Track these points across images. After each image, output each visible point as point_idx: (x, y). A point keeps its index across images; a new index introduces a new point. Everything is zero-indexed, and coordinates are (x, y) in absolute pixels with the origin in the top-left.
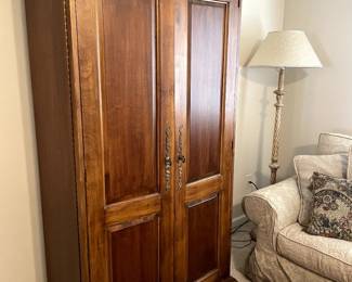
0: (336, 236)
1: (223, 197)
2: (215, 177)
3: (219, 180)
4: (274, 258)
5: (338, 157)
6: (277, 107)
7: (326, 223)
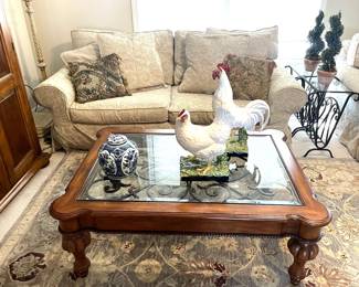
0: (97, 98)
1: (19, 92)
2: (8, 76)
3: (12, 78)
4: (71, 127)
5: (90, 46)
6: (29, 13)
7: (88, 92)
